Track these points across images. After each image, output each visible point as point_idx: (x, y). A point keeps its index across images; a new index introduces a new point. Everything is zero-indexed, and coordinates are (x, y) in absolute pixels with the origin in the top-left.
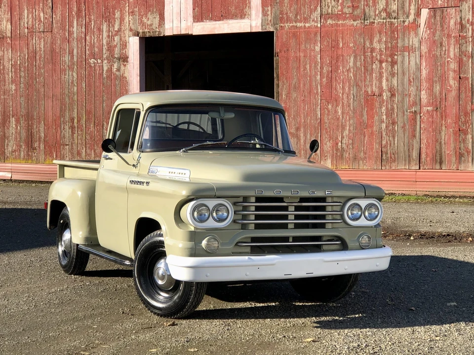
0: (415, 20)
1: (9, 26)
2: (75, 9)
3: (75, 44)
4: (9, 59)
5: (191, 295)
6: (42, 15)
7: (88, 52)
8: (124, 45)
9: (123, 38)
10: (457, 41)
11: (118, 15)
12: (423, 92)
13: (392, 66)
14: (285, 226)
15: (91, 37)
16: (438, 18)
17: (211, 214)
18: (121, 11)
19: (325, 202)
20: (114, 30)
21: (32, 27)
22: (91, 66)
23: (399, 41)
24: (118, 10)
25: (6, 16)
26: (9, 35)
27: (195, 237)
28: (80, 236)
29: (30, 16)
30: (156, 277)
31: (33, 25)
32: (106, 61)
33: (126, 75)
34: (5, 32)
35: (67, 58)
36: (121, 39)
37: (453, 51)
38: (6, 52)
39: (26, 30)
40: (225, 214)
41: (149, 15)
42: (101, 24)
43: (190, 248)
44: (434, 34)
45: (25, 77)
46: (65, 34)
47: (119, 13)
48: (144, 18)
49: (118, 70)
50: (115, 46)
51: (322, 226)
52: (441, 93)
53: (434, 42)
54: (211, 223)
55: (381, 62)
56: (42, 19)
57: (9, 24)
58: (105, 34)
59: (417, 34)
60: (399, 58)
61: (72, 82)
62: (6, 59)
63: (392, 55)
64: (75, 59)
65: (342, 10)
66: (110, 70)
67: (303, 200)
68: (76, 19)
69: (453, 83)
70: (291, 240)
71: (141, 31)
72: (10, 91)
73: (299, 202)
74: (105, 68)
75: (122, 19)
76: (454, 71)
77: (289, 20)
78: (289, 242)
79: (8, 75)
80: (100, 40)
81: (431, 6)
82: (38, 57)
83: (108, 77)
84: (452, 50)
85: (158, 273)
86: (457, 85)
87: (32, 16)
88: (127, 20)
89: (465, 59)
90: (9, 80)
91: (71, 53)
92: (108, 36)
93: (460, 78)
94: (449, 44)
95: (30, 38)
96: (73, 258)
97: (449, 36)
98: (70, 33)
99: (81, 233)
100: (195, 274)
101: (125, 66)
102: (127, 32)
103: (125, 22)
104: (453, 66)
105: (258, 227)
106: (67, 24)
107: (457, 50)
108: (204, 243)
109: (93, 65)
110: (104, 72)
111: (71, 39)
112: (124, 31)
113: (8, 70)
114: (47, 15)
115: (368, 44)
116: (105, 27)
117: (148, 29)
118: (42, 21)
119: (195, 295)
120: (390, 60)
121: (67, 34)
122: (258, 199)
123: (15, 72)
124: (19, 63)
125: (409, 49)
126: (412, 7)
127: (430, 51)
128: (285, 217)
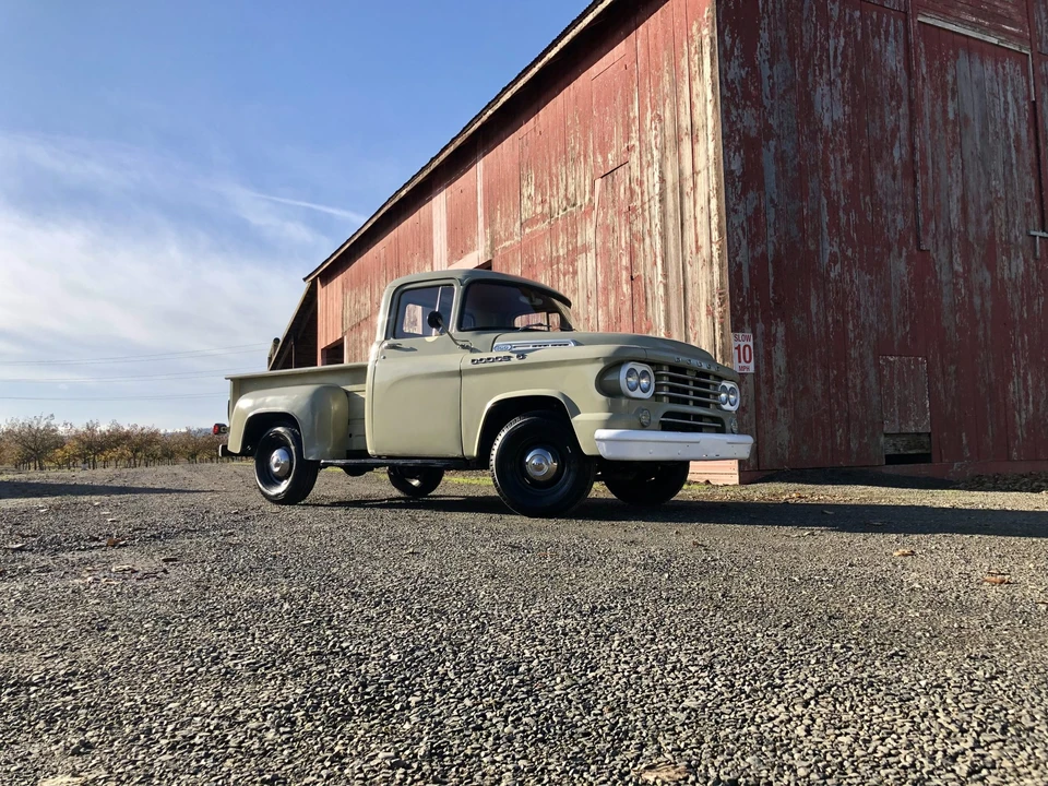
0: (590, 199)
10: (628, 218)
12: (600, 312)
13: (573, 278)
16: (610, 188)
23: (579, 237)
37: (625, 237)
44: (606, 214)
52: (615, 309)
53: (608, 226)
55: (564, 275)
59: (591, 220)
60: (580, 265)
63: (573, 262)
65: (535, 212)
69: (626, 288)
76: (627, 268)
77: (501, 241)
81: (603, 174)
84: (623, 235)
86: (629, 291)
89: (636, 245)
93: (632, 279)
94: (620, 226)
97: (620, 212)
104: (625, 261)
107: (628, 234)
115: (554, 254)
120: (571, 270)
125: (585, 249)
126: (587, 181)
127: (604, 243)
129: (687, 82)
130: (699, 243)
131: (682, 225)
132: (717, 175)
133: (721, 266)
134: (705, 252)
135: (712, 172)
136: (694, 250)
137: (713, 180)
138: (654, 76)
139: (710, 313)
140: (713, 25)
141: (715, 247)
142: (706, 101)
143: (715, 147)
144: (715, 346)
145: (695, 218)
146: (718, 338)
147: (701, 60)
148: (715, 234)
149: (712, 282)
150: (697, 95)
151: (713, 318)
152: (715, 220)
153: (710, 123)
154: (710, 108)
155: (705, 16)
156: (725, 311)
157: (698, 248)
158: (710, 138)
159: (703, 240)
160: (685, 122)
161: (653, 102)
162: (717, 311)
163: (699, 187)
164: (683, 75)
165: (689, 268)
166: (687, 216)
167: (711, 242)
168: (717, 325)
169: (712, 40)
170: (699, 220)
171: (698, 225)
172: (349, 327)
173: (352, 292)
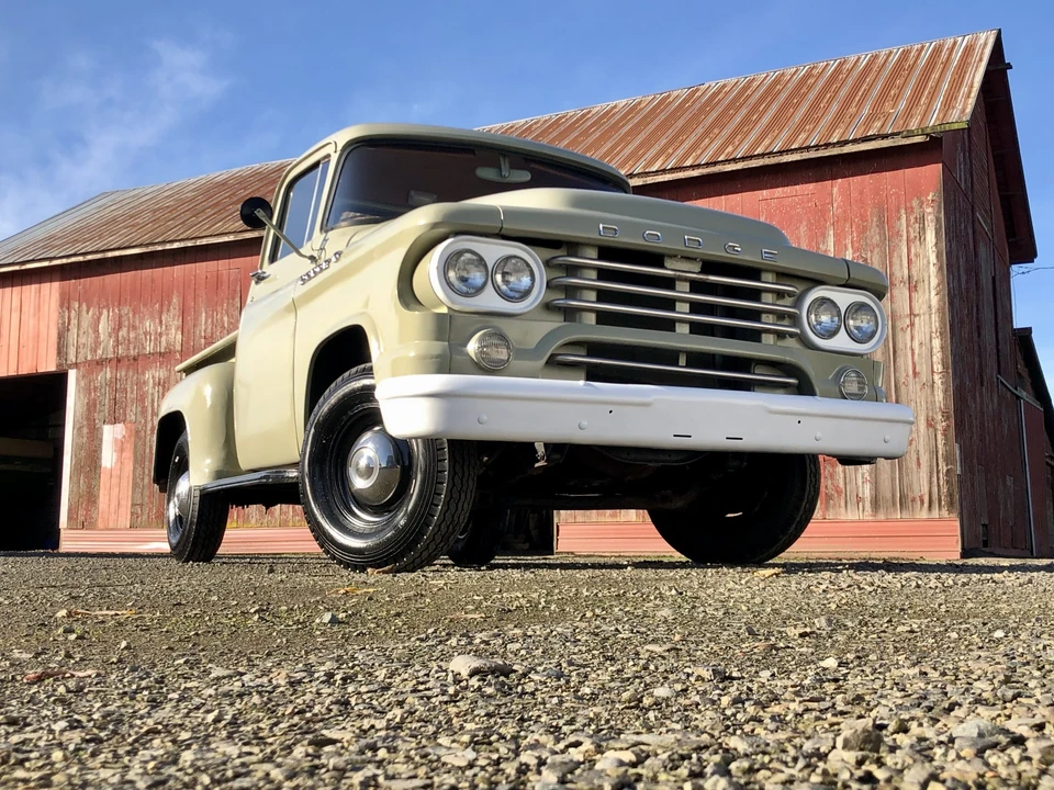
1: (179, 336)
5: (437, 505)
6: (226, 319)
14: (669, 325)
17: (490, 276)
19: (759, 280)
21: (212, 337)
25: (175, 322)
26: (179, 348)
27: (448, 330)
28: (207, 470)
29: (210, 321)
30: (351, 472)
31: (212, 334)
34: (173, 345)
38: (173, 373)
39: (203, 341)
40: (526, 280)
43: (437, 357)
51: (754, 336)
54: (489, 300)
56: (226, 325)
57: (180, 333)
67: (710, 266)
70: (682, 361)
73: (702, 272)
78: (677, 365)
85: (358, 464)
87: (212, 321)
96: (192, 523)
99: (208, 461)
100: (449, 415)
105: (604, 318)
108: (472, 347)
114: (232, 319)
118: (224, 328)
119: (447, 504)
122: (606, 252)
128: (669, 304)
129: (905, 243)
130: (917, 370)
131: (895, 352)
132: (942, 321)
133: (945, 391)
134: (924, 377)
135: (935, 318)
136: (911, 372)
137: (936, 324)
138: (858, 226)
139: (930, 424)
140: (939, 207)
141: (936, 377)
142: (929, 263)
143: (940, 300)
144: (937, 452)
145: (912, 350)
146: (940, 446)
147: (923, 229)
148: (938, 367)
149: (933, 403)
150: (917, 256)
151: (936, 430)
152: (937, 356)
153: (934, 282)
154: (933, 270)
155: (930, 198)
156: (948, 426)
157: (915, 374)
158: (933, 293)
159: (923, 369)
160: (901, 272)
161: (856, 245)
162: (940, 426)
163: (917, 326)
164: (898, 234)
165: (903, 388)
166: (900, 345)
167: (933, 372)
168: (939, 437)
169: (938, 220)
170: (916, 352)
171: (916, 357)
172: (89, 358)
173: (105, 312)
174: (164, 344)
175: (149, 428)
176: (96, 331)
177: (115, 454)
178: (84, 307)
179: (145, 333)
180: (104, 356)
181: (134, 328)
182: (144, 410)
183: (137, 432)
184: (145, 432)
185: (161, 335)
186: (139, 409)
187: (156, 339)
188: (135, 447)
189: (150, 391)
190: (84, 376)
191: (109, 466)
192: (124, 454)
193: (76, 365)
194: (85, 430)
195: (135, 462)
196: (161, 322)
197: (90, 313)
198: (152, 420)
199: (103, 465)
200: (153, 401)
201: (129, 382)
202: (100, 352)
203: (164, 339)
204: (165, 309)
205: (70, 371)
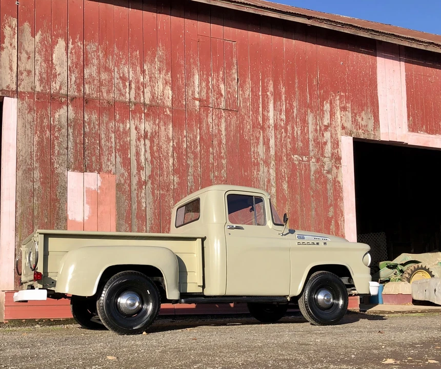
1: (169, 92)
2: (271, 88)
3: (271, 133)
4: (168, 138)
6: (222, 86)
7: (289, 146)
8: (336, 144)
9: (334, 136)
11: (327, 107)
15: (293, 128)
18: (331, 103)
20: (322, 123)
22: (294, 164)
24: (327, 102)
25: (163, 76)
26: (168, 103)
29: (204, 84)
31: (208, 98)
32: (313, 160)
33: (339, 179)
34: (161, 99)
35: (261, 149)
36: (331, 136)
38: (163, 128)
39: (197, 103)
41: (363, 114)
42: (306, 114)
45: (195, 167)
46: (257, 119)
47: (328, 105)
48: (358, 117)
49: (329, 172)
50: (325, 143)
56: (223, 92)
57: (169, 88)
58: (311, 128)
61: (269, 181)
62: (163, 138)
64: (272, 152)
66: (319, 172)
68: (272, 102)
71: (354, 131)
72: (169, 184)
74: (313, 169)
75: (332, 114)
79: (168, 161)
80: (304, 133)
82: (215, 143)
83: (317, 180)
88: (338, 114)
90: (168, 167)
91: (266, 143)
92: (316, 130)
95: (204, 115)
98: (265, 119)
101: (337, 168)
102: (339, 129)
103: (336, 117)
106: (261, 106)
109: (297, 163)
110: (312, 173)
111: (266, 126)
112: (335, 127)
113: (168, 153)
114: (230, 88)
116: (310, 118)
117: (362, 130)
118: (222, 95)
121: (260, 119)
123: (178, 158)
124: (185, 146)
172: (38, 89)
173: (61, 43)
174: (148, 96)
175: (135, 181)
176: (48, 60)
177: (87, 207)
178: (27, 26)
179: (123, 79)
180: (63, 91)
181: (107, 69)
182: (126, 163)
183: (119, 186)
184: (130, 186)
185: (144, 85)
186: (118, 159)
187: (138, 88)
188: (118, 202)
189: (133, 143)
190: (30, 110)
191: (79, 219)
192: (101, 208)
193: (16, 94)
194: (37, 174)
195: (119, 216)
196: (143, 72)
197: (38, 37)
198: (139, 173)
199: (70, 218)
200: (138, 154)
201: (103, 128)
202: (55, 86)
203: (147, 90)
204: (148, 58)
205: (7, 100)
